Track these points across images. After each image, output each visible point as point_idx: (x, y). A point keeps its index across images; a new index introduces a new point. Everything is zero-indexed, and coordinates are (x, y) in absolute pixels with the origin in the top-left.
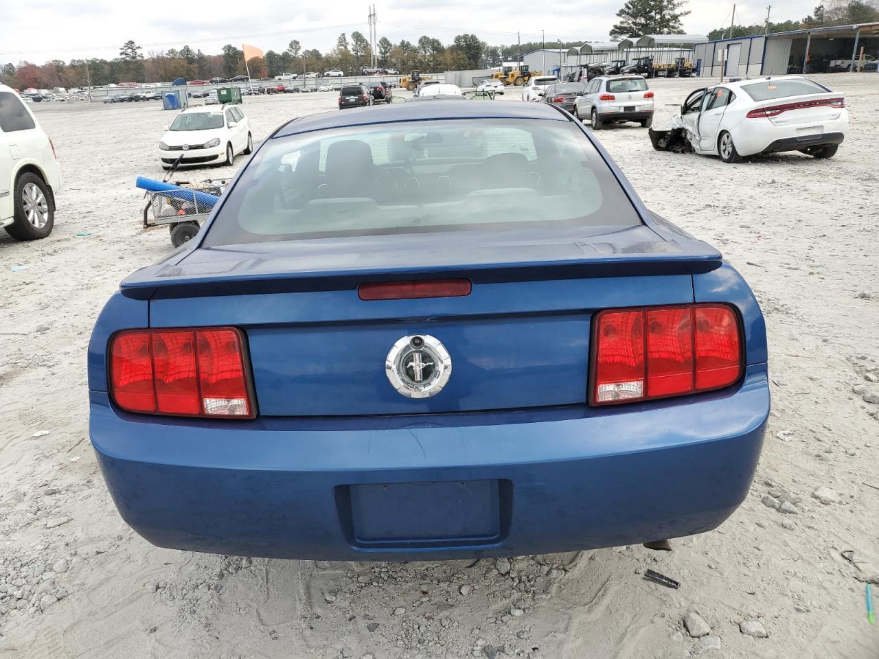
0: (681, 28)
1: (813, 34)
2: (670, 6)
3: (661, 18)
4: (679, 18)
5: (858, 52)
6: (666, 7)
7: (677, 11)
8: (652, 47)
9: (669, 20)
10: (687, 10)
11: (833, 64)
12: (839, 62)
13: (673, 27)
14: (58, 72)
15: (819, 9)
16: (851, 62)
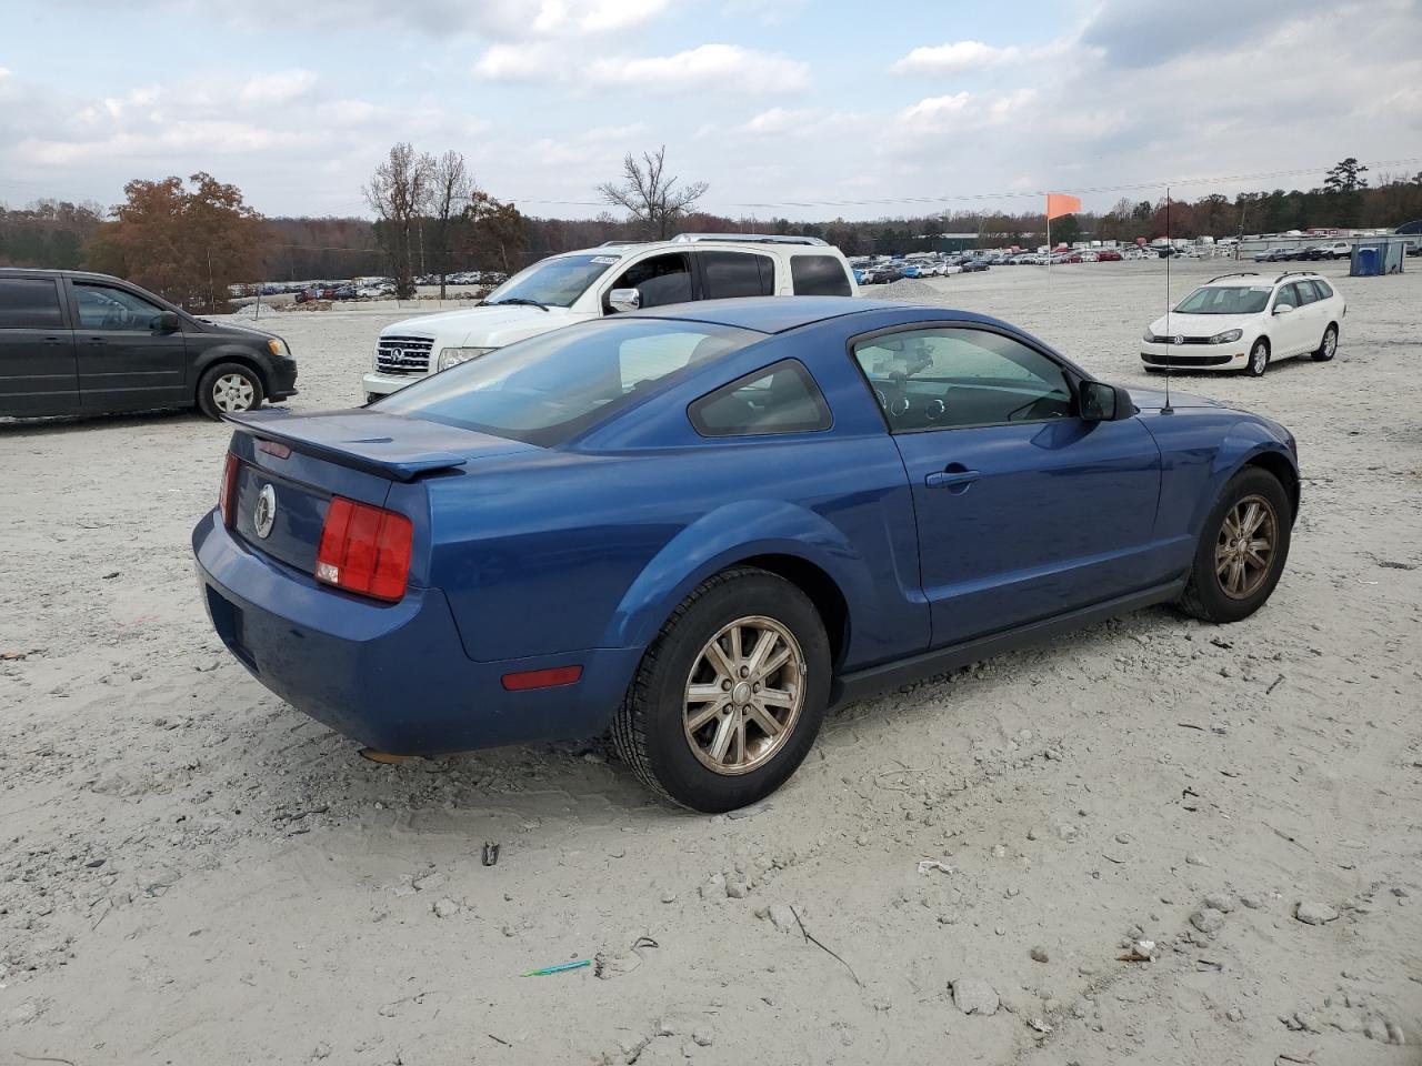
14: (1213, 212)
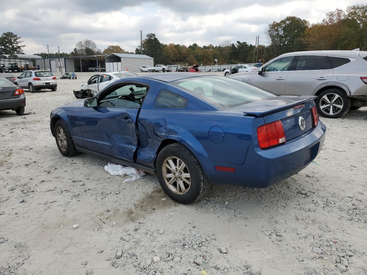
0: (23, 52)
1: (82, 58)
2: (16, 42)
3: (12, 47)
4: (21, 48)
5: (98, 65)
6: (14, 43)
7: (19, 45)
8: (16, 59)
9: (16, 48)
10: (24, 45)
11: (89, 69)
12: (91, 68)
13: (19, 51)
15: (75, 49)
16: (96, 68)
